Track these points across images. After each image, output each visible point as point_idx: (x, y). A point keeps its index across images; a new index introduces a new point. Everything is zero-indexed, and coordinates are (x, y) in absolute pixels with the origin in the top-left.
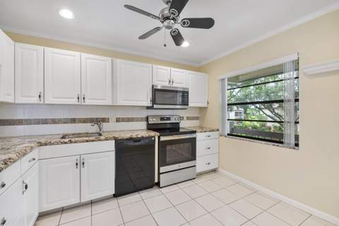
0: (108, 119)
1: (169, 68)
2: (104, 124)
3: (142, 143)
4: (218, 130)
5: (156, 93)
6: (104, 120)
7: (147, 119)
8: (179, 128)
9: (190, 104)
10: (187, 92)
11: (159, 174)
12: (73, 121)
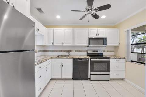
0: (72, 51)
1: (96, 29)
2: (71, 53)
3: (83, 60)
4: (125, 58)
5: (90, 40)
6: (71, 51)
7: (87, 51)
8: (102, 56)
9: (108, 45)
10: (106, 39)
11: (90, 74)
12: (61, 51)
